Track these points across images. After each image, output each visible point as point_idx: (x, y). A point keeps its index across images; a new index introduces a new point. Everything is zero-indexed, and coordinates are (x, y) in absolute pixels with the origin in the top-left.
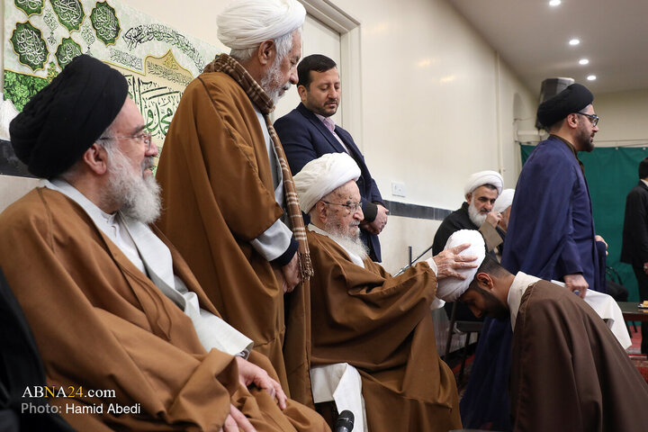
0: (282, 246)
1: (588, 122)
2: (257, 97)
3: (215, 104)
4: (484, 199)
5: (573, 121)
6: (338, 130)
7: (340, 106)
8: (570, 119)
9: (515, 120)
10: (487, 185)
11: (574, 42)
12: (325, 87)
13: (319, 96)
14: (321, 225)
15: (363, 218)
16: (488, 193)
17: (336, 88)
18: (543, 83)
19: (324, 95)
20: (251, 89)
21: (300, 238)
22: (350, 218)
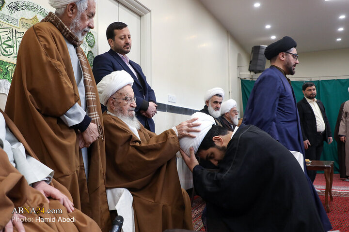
0: (79, 120)
1: (291, 58)
2: (68, 35)
3: (38, 38)
4: (216, 102)
5: (282, 57)
6: (131, 63)
8: (280, 55)
9: (238, 67)
10: (217, 95)
11: (268, 27)
12: (123, 37)
13: (120, 42)
14: (112, 111)
15: (136, 106)
16: (218, 99)
17: (129, 38)
18: (253, 48)
19: (123, 42)
20: (63, 31)
21: (92, 116)
22: (128, 106)
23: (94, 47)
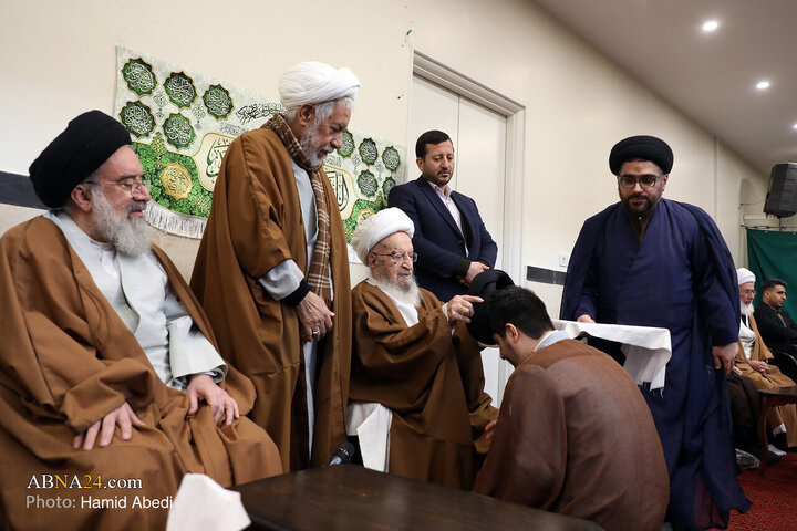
6: (454, 197)
7: (454, 174)
9: (741, 205)
12: (439, 157)
13: (432, 165)
17: (449, 159)
18: (773, 168)
19: (437, 165)
20: (291, 146)
22: (397, 267)
23: (398, 171)
